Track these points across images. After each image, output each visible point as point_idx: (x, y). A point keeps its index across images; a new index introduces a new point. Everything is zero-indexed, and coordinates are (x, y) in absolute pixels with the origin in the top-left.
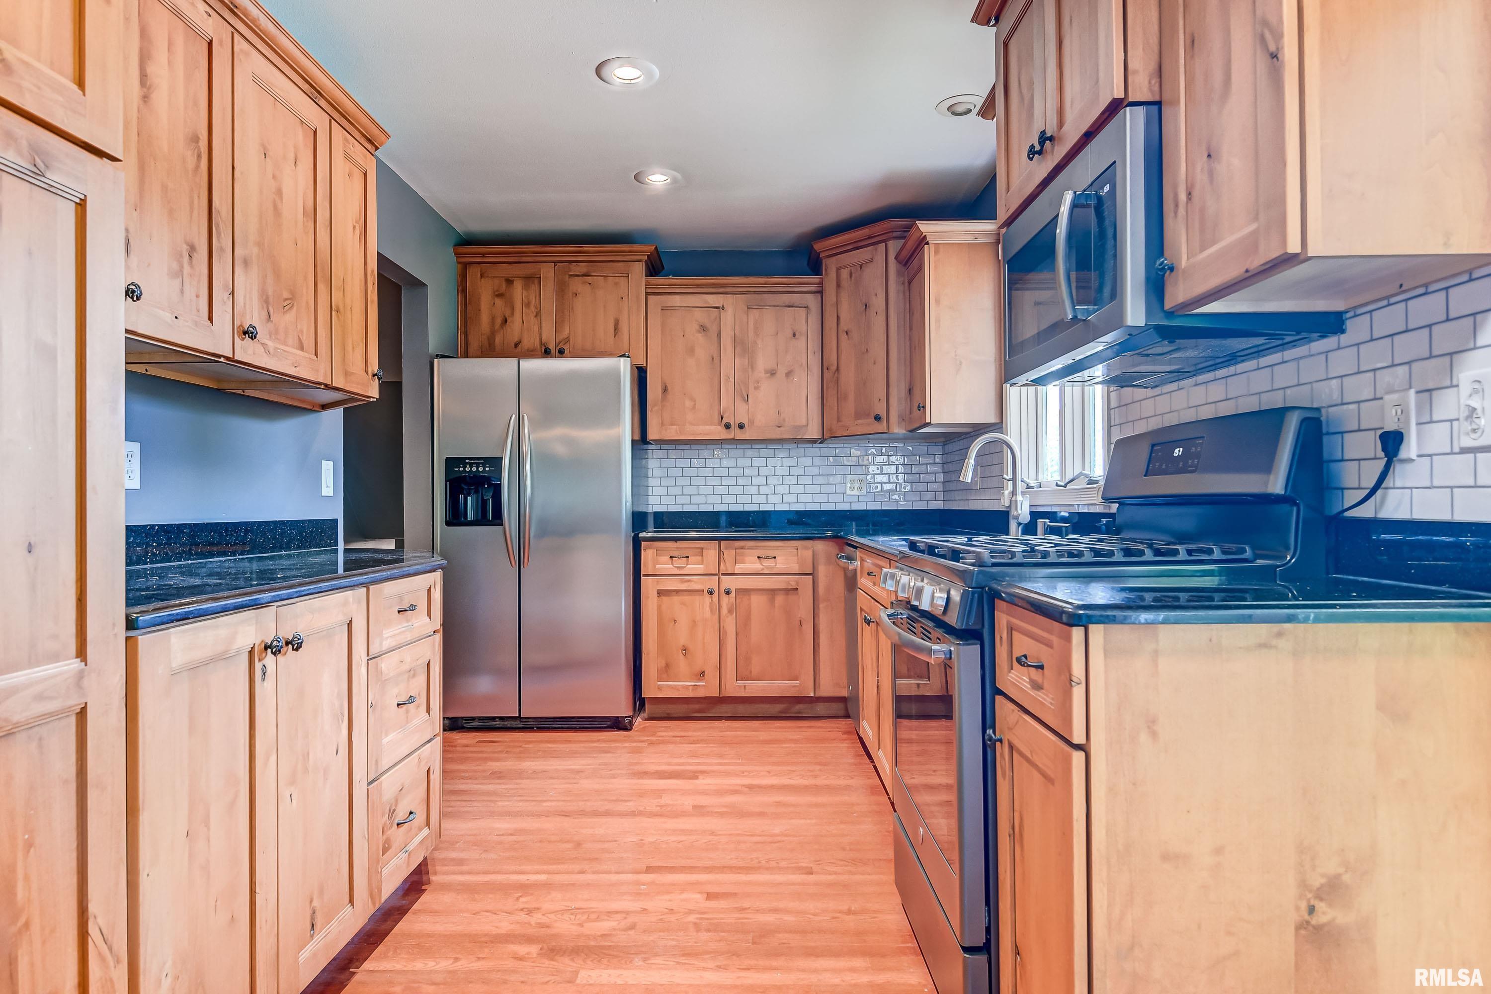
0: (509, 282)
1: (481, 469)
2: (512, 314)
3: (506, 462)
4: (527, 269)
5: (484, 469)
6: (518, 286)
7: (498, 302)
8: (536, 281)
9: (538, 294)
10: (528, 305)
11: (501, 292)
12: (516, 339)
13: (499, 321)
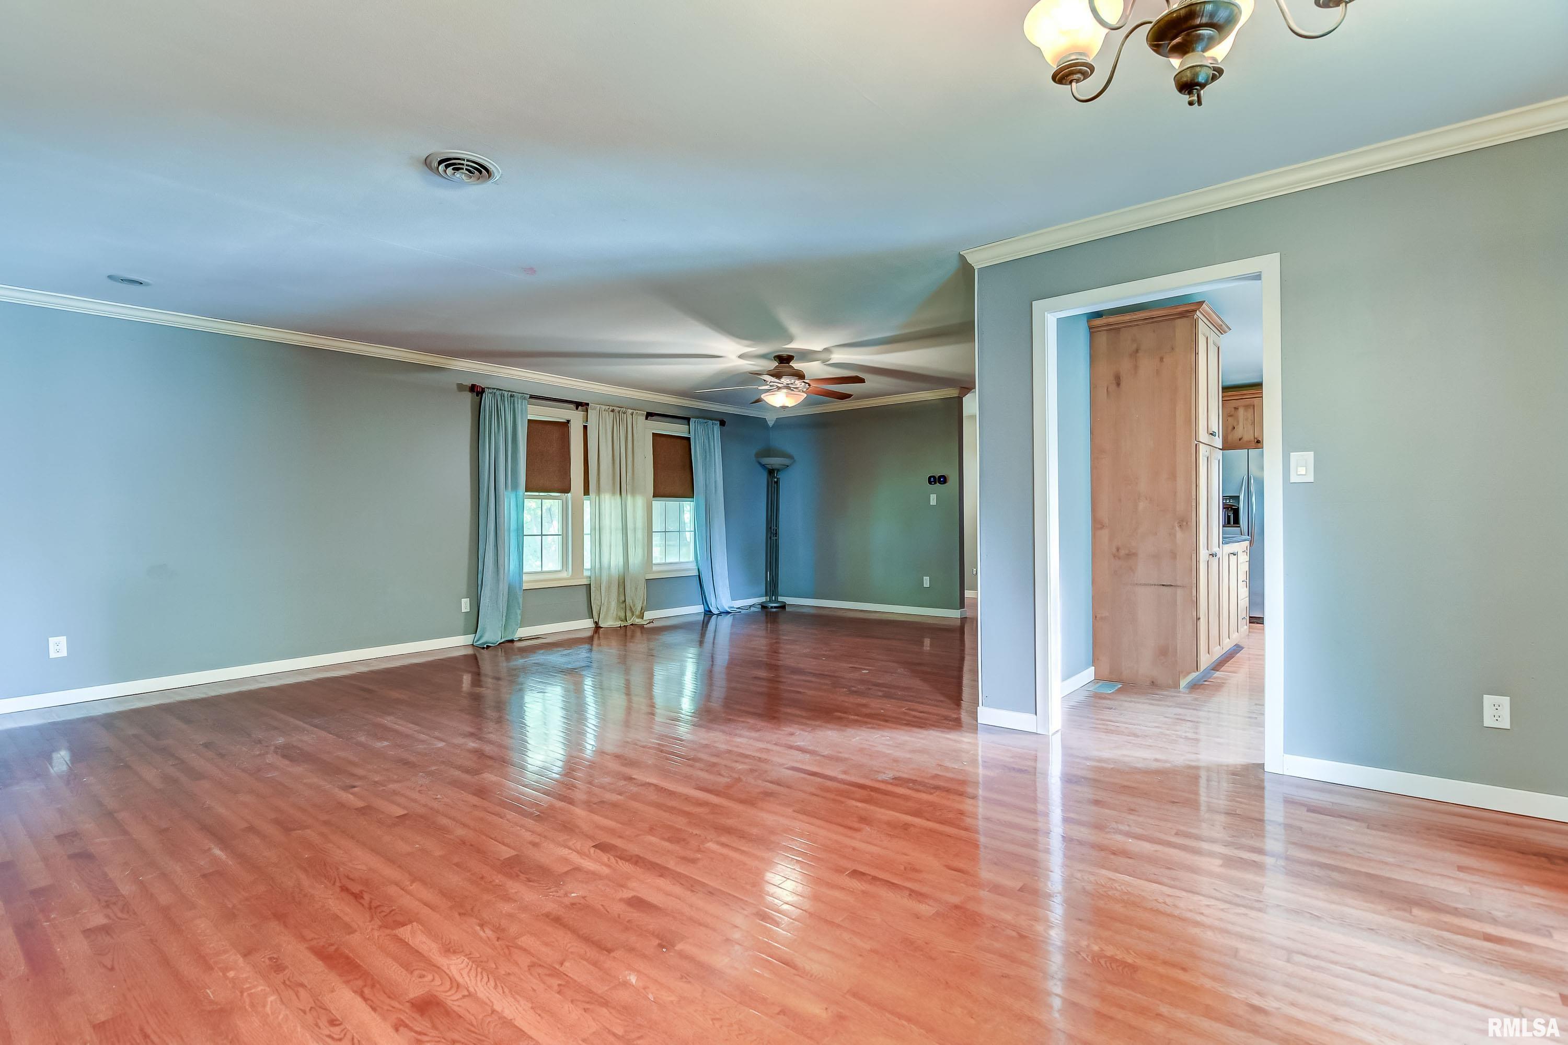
0: (1236, 409)
1: (1228, 501)
2: (1238, 424)
3: (1242, 498)
4: (1248, 402)
5: (1230, 501)
6: (1241, 411)
7: (1230, 419)
8: (1252, 407)
9: (1252, 413)
10: (1247, 419)
11: (1231, 414)
12: (1240, 437)
13: (1230, 428)
